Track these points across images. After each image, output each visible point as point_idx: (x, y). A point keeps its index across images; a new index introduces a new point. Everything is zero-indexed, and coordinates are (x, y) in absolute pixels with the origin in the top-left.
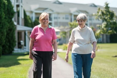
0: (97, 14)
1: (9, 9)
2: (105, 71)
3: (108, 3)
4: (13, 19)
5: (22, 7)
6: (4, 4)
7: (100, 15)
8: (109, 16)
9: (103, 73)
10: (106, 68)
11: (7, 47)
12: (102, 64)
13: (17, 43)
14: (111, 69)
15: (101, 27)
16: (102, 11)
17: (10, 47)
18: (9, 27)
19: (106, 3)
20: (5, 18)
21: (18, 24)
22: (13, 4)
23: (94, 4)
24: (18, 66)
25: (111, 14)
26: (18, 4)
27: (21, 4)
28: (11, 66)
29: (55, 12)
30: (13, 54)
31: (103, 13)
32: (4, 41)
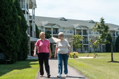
0: (94, 27)
1: (23, 23)
2: (101, 72)
3: (103, 18)
4: (27, 32)
5: (34, 22)
6: (19, 19)
7: (97, 28)
8: (104, 29)
9: (98, 73)
10: (102, 70)
11: (22, 54)
12: (98, 67)
13: (30, 52)
14: (106, 70)
15: (98, 38)
16: (98, 25)
17: (24, 54)
18: (23, 38)
19: (102, 18)
20: (20, 30)
21: (31, 36)
22: (26, 19)
23: (92, 21)
24: (30, 68)
25: (105, 27)
26: (31, 20)
27: (33, 20)
28: (24, 68)
29: (61, 27)
30: (26, 60)
31: (99, 27)
32: (19, 49)
